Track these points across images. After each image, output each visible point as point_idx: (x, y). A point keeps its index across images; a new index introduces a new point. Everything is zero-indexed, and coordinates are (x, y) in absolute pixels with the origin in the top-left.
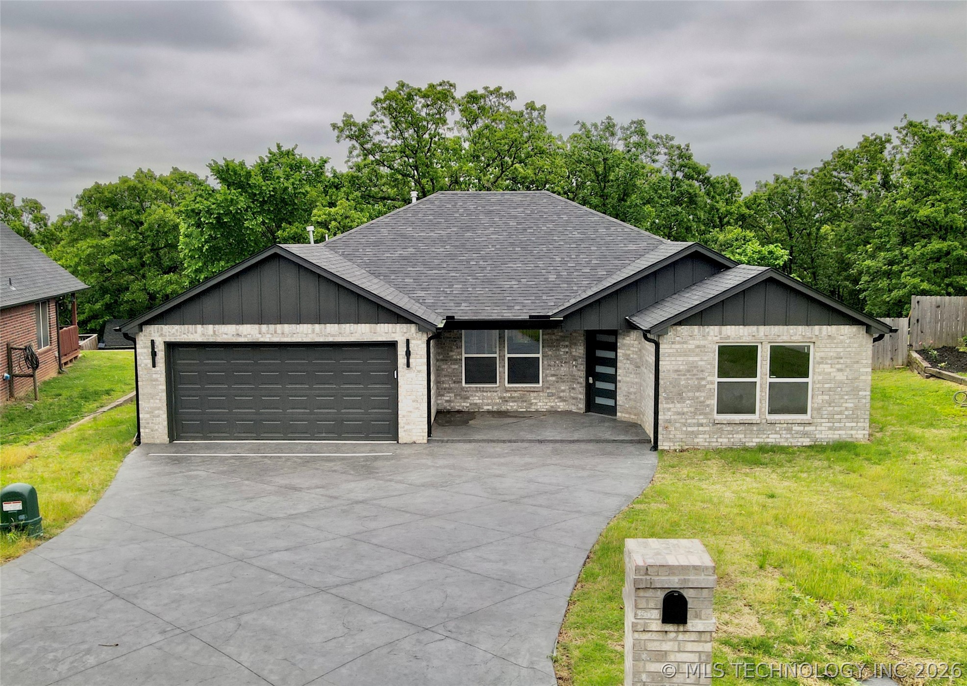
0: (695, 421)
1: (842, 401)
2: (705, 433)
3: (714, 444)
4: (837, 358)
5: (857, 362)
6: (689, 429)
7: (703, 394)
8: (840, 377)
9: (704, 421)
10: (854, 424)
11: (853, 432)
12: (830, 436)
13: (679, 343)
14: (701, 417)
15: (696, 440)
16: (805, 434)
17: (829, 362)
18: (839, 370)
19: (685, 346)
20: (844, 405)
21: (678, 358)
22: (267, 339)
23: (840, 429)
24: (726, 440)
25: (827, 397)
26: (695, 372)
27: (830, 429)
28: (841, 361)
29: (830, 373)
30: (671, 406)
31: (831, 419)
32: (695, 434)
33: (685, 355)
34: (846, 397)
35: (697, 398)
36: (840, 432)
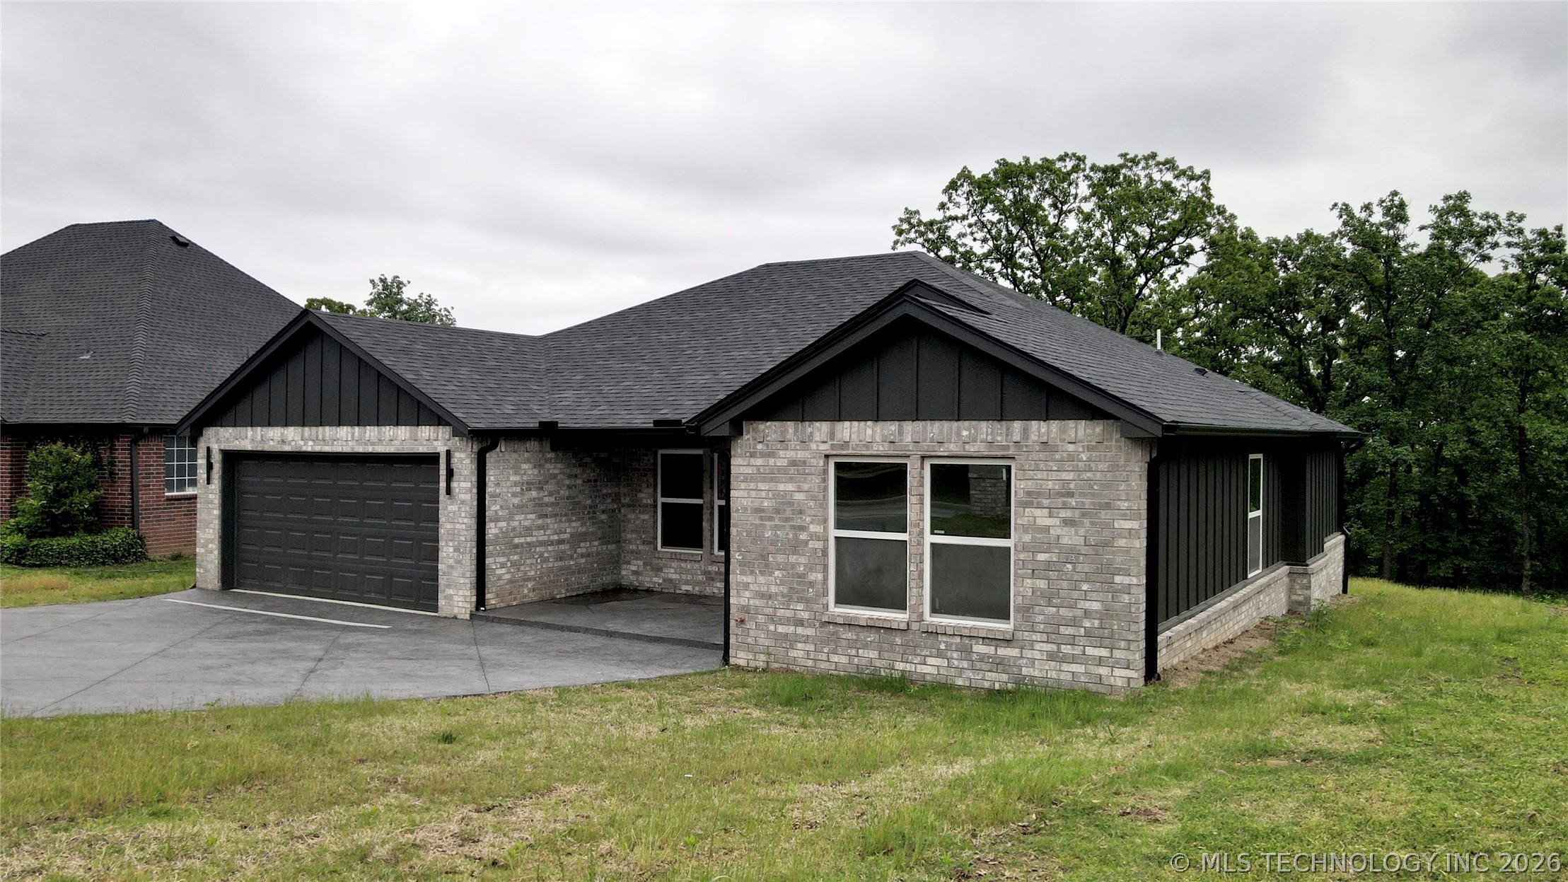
0: (789, 613)
1: (1076, 594)
2: (806, 639)
3: (823, 666)
4: (1063, 495)
5: (1107, 506)
6: (781, 629)
7: (803, 560)
8: (1070, 538)
9: (806, 615)
10: (1104, 653)
11: (1104, 671)
12: (1054, 675)
13: (763, 455)
14: (800, 606)
15: (793, 653)
16: (999, 664)
17: (1046, 502)
18: (1068, 523)
19: (771, 461)
20: (1082, 604)
21: (762, 486)
23: (1073, 660)
24: (844, 660)
25: (1042, 584)
26: (788, 513)
27: (1052, 657)
28: (1073, 502)
29: (1047, 529)
30: (749, 579)
31: (1052, 634)
32: (790, 640)
33: (772, 480)
34: (1085, 587)
35: (793, 566)
36: (1074, 668)
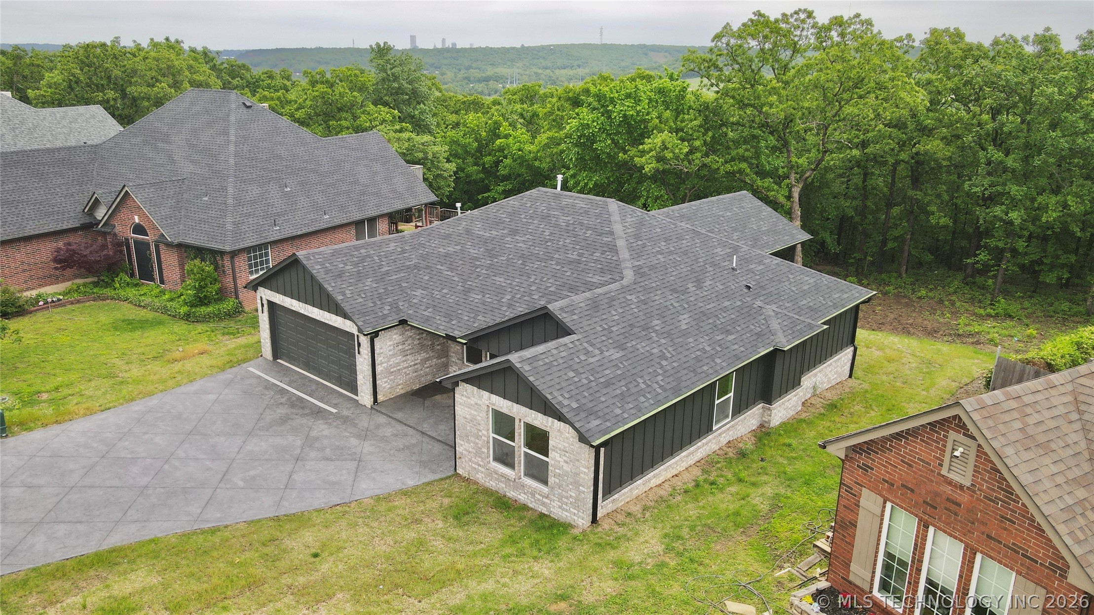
0: (476, 461)
1: (568, 488)
2: (482, 472)
3: (488, 484)
4: (564, 451)
5: (578, 460)
6: (473, 465)
7: (480, 442)
8: (566, 467)
9: (481, 463)
10: (576, 512)
11: (576, 518)
12: (560, 514)
13: (466, 397)
14: (480, 459)
15: (477, 476)
16: (544, 504)
17: (559, 452)
18: (566, 462)
19: (469, 400)
20: (569, 492)
21: (466, 409)
22: (302, 311)
23: (566, 511)
24: (494, 484)
25: (557, 481)
26: (475, 423)
27: (560, 507)
28: (567, 455)
29: (559, 462)
30: (462, 443)
31: (560, 500)
32: (478, 471)
33: (469, 408)
34: (571, 487)
35: (477, 444)
36: (567, 513)
